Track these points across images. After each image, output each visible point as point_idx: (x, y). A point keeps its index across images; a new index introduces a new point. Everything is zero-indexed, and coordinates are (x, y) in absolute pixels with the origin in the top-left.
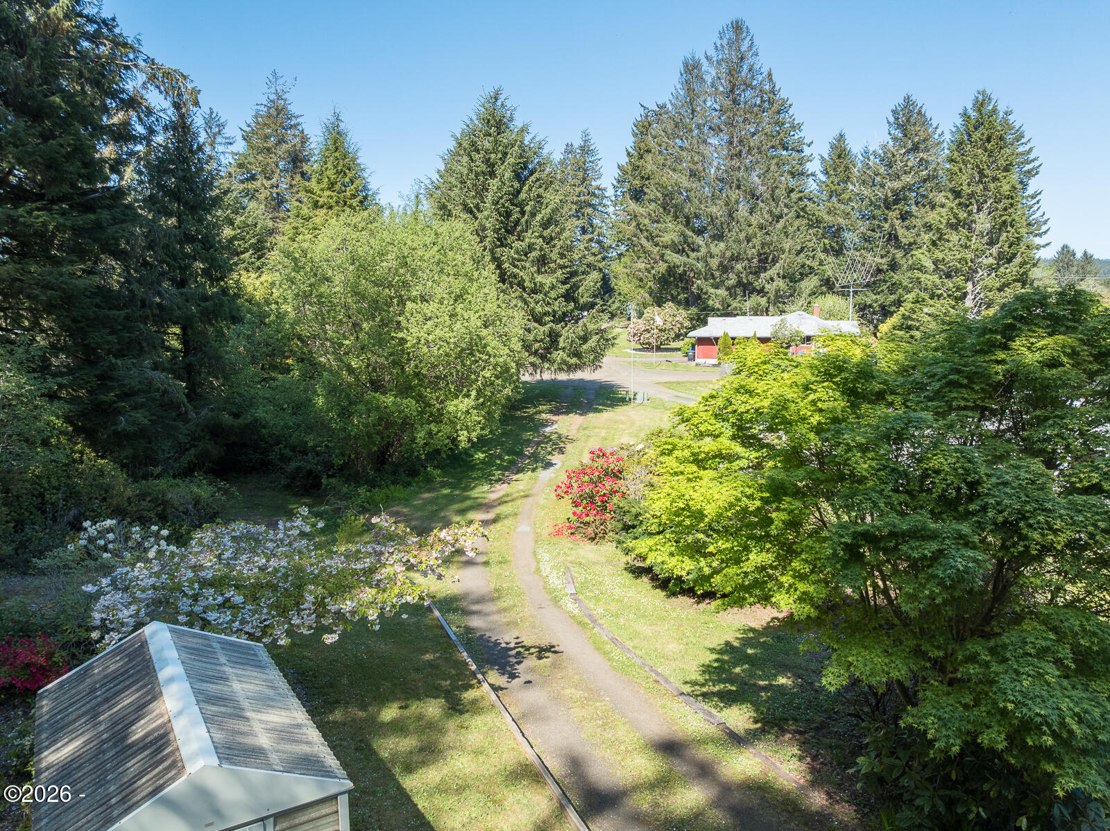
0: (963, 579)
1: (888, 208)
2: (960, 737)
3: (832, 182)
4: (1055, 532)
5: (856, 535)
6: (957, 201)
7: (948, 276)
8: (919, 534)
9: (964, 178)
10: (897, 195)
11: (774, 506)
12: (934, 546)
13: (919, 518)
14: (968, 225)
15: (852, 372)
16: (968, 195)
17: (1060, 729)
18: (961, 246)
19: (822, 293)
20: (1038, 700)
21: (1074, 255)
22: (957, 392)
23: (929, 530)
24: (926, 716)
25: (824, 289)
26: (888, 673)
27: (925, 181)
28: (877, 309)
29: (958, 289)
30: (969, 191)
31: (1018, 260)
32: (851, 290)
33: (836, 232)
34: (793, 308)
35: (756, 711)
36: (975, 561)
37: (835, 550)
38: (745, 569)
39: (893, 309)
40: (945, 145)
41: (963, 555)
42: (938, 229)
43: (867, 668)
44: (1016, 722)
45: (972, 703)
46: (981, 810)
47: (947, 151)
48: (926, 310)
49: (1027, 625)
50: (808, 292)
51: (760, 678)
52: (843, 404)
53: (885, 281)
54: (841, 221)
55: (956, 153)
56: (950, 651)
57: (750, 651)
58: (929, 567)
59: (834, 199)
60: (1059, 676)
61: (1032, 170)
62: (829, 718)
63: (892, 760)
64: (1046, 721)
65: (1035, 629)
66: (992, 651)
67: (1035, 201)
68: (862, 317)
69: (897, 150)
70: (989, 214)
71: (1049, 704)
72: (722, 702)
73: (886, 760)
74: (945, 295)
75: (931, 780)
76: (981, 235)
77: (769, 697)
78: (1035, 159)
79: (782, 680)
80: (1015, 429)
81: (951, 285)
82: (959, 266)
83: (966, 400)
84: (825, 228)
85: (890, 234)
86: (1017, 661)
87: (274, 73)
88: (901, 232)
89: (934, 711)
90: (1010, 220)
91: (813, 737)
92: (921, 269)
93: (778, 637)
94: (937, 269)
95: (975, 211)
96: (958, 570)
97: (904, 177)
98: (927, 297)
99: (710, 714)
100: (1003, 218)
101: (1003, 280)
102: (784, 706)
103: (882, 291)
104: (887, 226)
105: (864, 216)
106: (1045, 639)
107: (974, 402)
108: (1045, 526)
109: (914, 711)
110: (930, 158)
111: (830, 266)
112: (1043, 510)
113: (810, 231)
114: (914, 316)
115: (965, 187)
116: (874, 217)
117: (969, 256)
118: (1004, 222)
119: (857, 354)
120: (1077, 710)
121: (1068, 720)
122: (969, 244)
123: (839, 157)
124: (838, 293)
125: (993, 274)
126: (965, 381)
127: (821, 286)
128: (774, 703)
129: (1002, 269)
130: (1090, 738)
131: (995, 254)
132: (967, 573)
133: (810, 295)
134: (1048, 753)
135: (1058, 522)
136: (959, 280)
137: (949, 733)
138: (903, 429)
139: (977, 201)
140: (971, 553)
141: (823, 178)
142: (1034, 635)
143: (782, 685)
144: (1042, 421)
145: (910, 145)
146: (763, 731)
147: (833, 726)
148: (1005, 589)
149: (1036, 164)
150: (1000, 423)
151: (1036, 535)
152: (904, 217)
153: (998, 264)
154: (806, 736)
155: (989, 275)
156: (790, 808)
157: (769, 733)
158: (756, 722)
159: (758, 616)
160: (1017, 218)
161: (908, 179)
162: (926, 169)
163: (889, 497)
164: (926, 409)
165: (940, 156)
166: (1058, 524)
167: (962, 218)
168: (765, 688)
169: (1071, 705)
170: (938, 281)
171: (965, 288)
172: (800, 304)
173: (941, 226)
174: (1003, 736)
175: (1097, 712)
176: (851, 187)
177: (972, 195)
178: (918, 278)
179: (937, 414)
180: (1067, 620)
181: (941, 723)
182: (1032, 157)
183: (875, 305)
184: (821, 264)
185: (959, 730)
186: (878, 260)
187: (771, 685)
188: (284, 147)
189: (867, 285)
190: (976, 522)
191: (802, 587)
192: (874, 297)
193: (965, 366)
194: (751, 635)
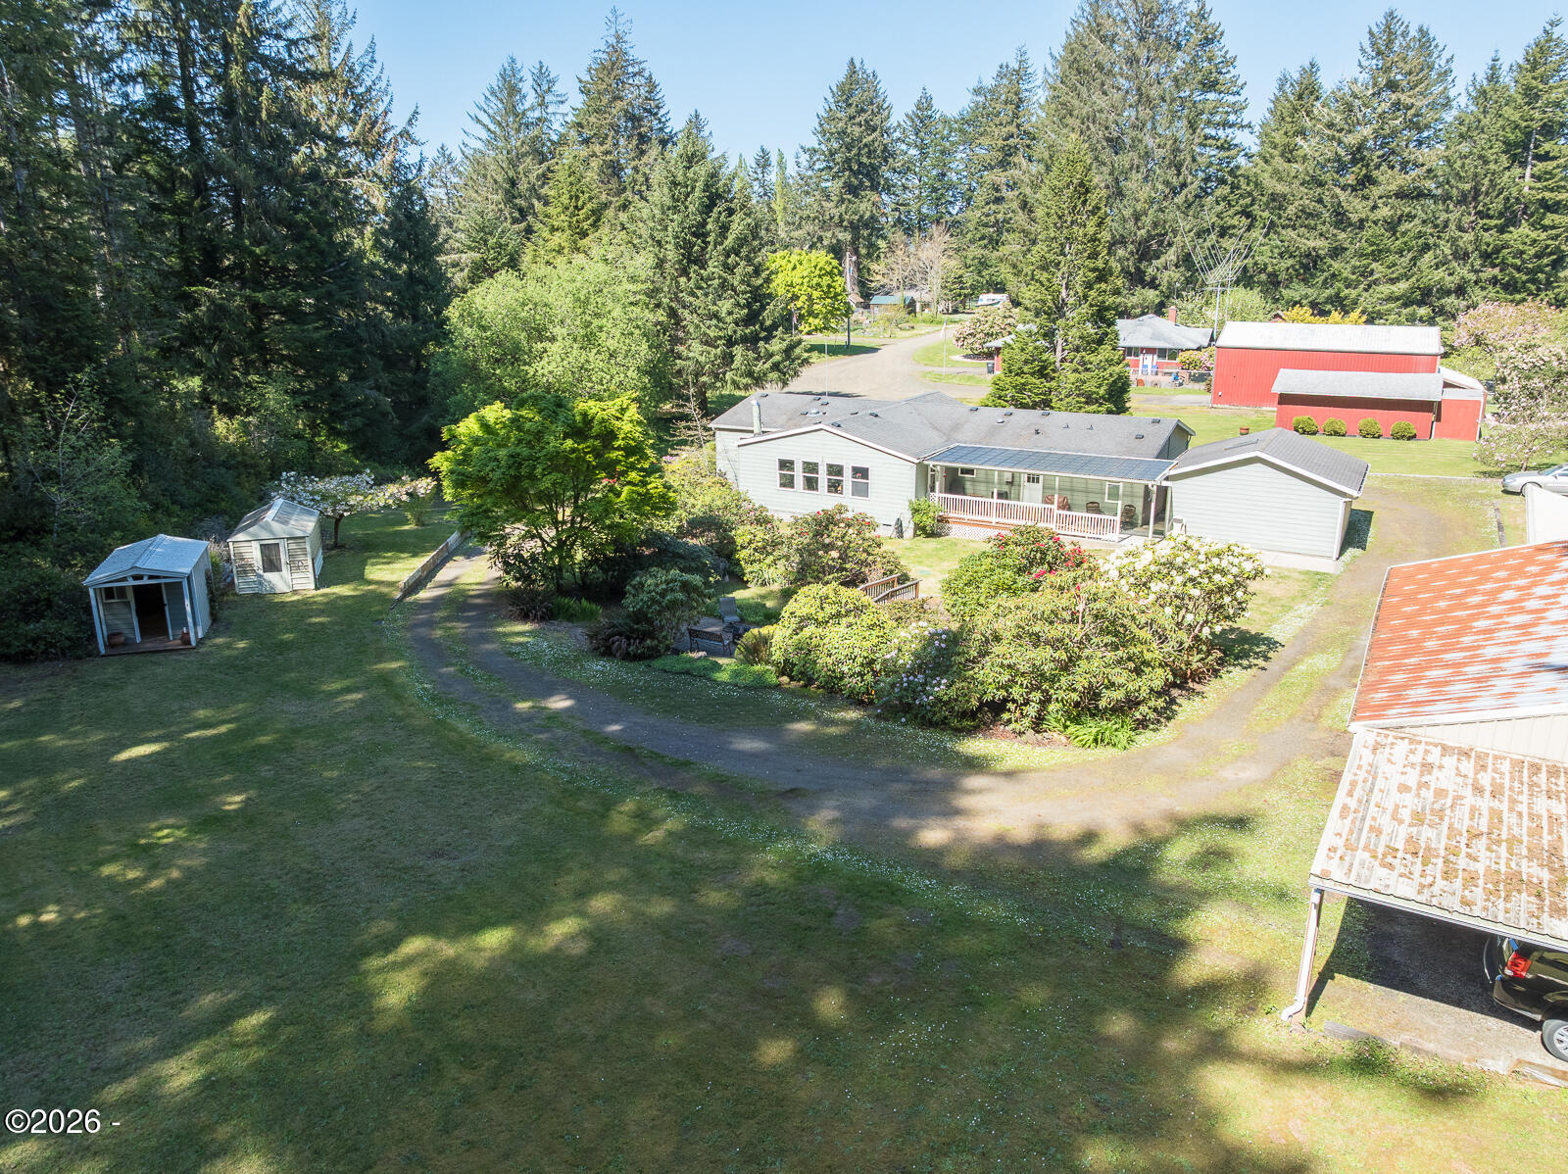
87: (614, 11)
161: (1365, 132)
176: (1300, 142)
188: (619, 104)
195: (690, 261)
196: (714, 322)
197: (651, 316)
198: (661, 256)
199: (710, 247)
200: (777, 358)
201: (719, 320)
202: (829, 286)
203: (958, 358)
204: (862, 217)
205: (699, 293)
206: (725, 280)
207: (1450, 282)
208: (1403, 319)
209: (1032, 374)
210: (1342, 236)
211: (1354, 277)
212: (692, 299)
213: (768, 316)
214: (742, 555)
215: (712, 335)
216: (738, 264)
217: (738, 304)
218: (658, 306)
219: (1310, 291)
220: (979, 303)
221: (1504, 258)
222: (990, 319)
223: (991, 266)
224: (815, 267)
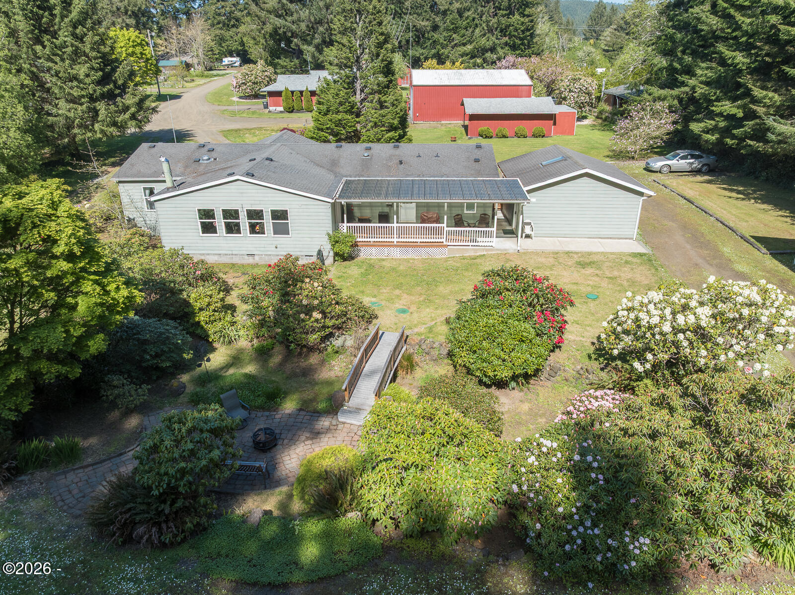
195: (41, 31)
196: (75, 83)
197: (15, 79)
198: (12, 25)
199: (57, 20)
200: (133, 110)
201: (80, 81)
202: (141, 53)
203: (235, 99)
204: (140, 8)
205: (57, 59)
206: (77, 48)
207: (489, 44)
208: (471, 65)
209: (346, 112)
210: (437, 19)
211: (445, 42)
212: (50, 64)
213: (119, 75)
214: (202, 317)
215: (75, 94)
216: (86, 35)
217: (92, 68)
218: (19, 71)
219: (424, 51)
220: (224, 63)
221: (511, 32)
222: (254, 72)
223: (227, 41)
224: (129, 40)
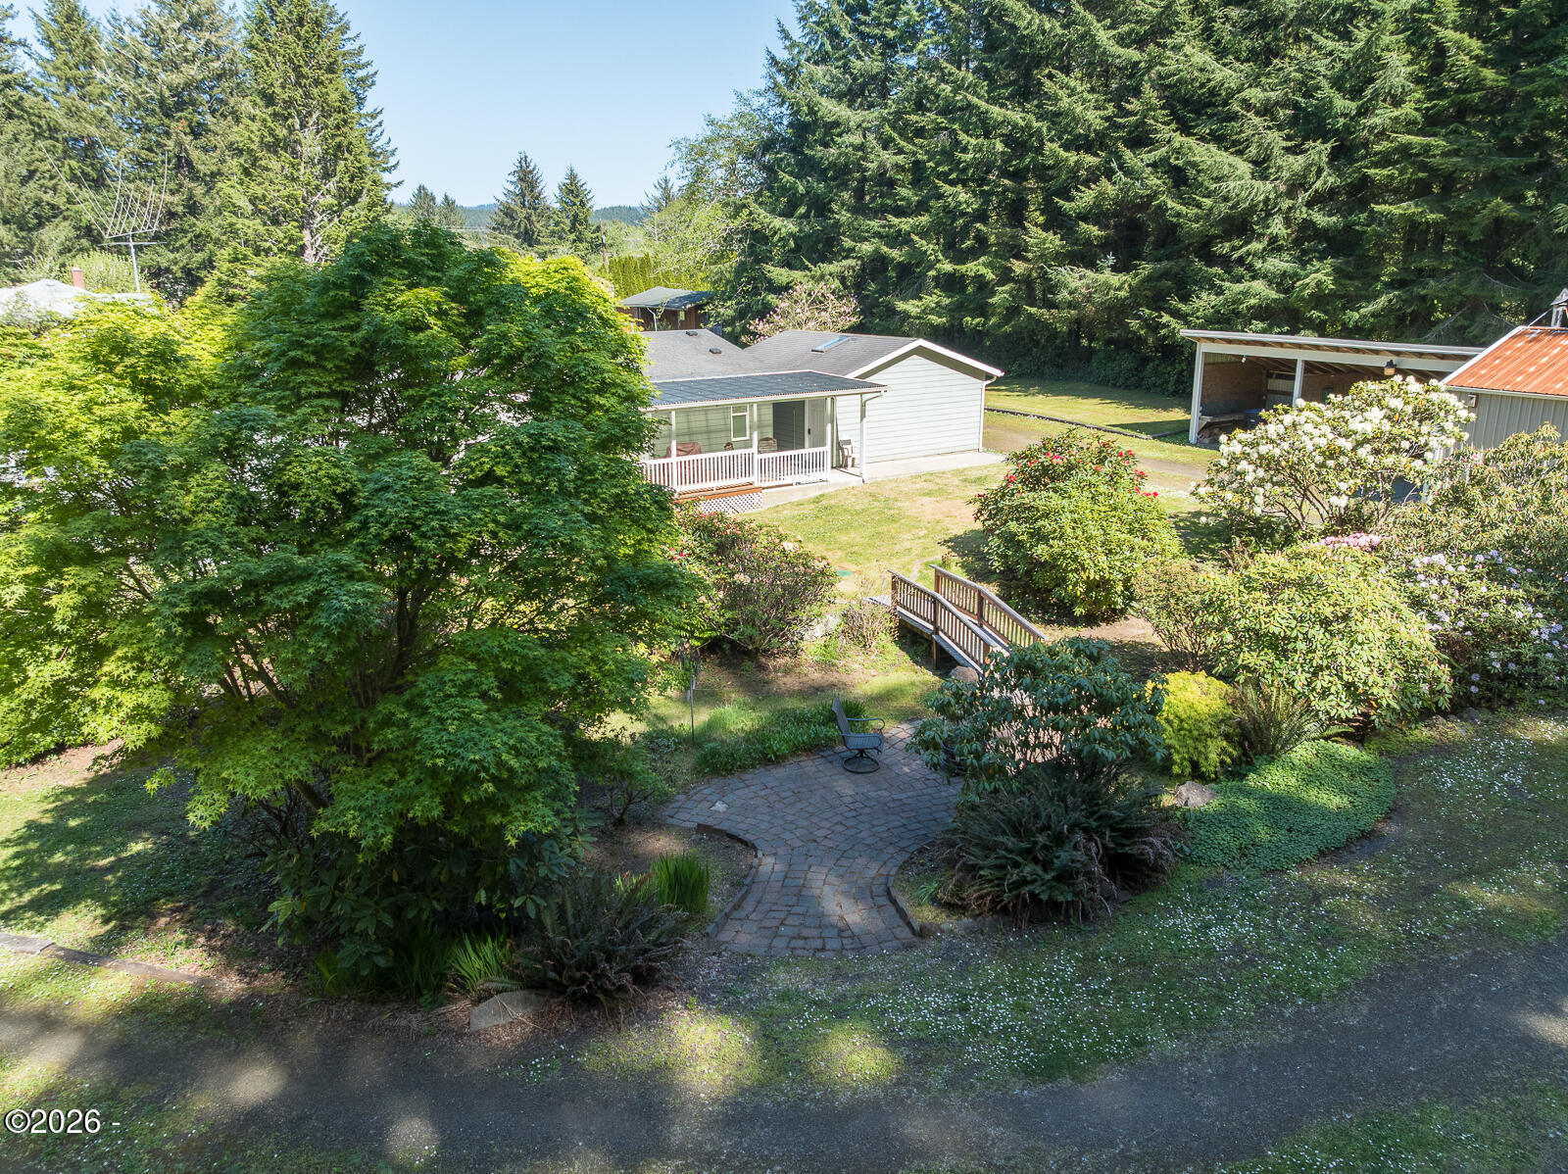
0: (355, 622)
1: (167, 116)
2: (390, 824)
3: (66, 63)
4: (454, 537)
5: (196, 598)
6: (270, 110)
7: (275, 222)
8: (286, 577)
9: (275, 76)
10: (178, 95)
11: (51, 584)
12: (309, 588)
13: (281, 555)
14: (291, 146)
15: (142, 356)
16: (285, 102)
17: (498, 770)
18: (286, 177)
19: (82, 250)
20: (470, 744)
21: (433, 199)
22: (304, 373)
23: (299, 568)
24: (343, 813)
25: (85, 242)
26: (281, 776)
27: (219, 77)
28: (179, 274)
29: (292, 241)
30: (285, 96)
31: (364, 200)
32: (131, 244)
33: (90, 149)
34: (34, 274)
35: (105, 905)
36: (367, 595)
37: (169, 628)
38: (24, 696)
39: (203, 273)
40: (240, 25)
41: (349, 591)
42: (250, 151)
43: (251, 778)
44: (449, 779)
45: (397, 777)
46: (435, 903)
47: (244, 33)
48: (251, 273)
49: (444, 661)
50: (56, 247)
51: (99, 855)
52: (136, 406)
53: (185, 232)
54: (92, 130)
55: (257, 37)
56: (358, 722)
57: (73, 823)
58: (307, 617)
59: (74, 92)
60: (488, 711)
61: (367, 77)
62: (222, 872)
63: (317, 889)
64: (483, 767)
65: (452, 664)
66: (410, 705)
67: (375, 122)
68: (158, 286)
69: (167, 23)
70: (318, 132)
71: (482, 745)
72: (41, 914)
73: (306, 894)
74: (275, 249)
75: (369, 893)
76: (311, 162)
77: (121, 879)
78: (368, 64)
79: (136, 847)
80: (390, 421)
81: (282, 235)
82: (288, 206)
83: (319, 385)
84: (65, 140)
85: (179, 158)
86: (439, 707)
88: (195, 155)
89: (352, 803)
90: (345, 143)
91: (202, 908)
92: (236, 211)
93: (116, 788)
94: (257, 212)
95: (297, 127)
96: (346, 611)
97: (184, 67)
98: (249, 252)
99: (24, 940)
100: (338, 139)
101: (350, 228)
102: (148, 882)
103: (182, 246)
104: (171, 144)
105: (130, 125)
106: (465, 672)
107: (330, 387)
108: (441, 533)
109: (328, 812)
110: (220, 43)
111: (88, 206)
112: (436, 514)
113: (40, 143)
114: (236, 282)
115: (278, 90)
116: (148, 129)
117: (300, 192)
118: (339, 146)
119: (146, 330)
120: (511, 742)
121: (505, 757)
122: (296, 174)
123: (69, 19)
124: (109, 250)
125: (336, 220)
126: (312, 359)
127: (78, 237)
128: (131, 883)
129: (346, 212)
130: (531, 769)
131: (334, 191)
132: (358, 613)
133: (61, 253)
134: (490, 802)
135: (455, 524)
136: (290, 227)
137: (376, 822)
138: (234, 433)
139: (299, 113)
140: (358, 586)
141: (46, 53)
142: (454, 670)
143: (138, 854)
144: (416, 402)
145: (186, 18)
146: (123, 929)
147: (229, 881)
148: (413, 625)
149: (370, 70)
150: (372, 416)
151: (431, 545)
152: (198, 130)
153: (339, 204)
154: (192, 909)
155: (330, 221)
156: (189, 1017)
157: (132, 928)
158: (106, 921)
159: (74, 770)
160: (354, 141)
161: (192, 71)
162: (218, 58)
163: (235, 533)
164: (266, 401)
165: (236, 38)
166: (455, 528)
167: (281, 136)
168: (110, 869)
169: (505, 739)
170: (262, 229)
171: (301, 239)
172: (47, 267)
173: (253, 146)
174: (437, 800)
175: (532, 738)
176: (99, 75)
177: (289, 103)
178: (231, 225)
179: (280, 408)
180: (484, 643)
181: (364, 814)
182: (364, 59)
183: (174, 268)
184: (70, 200)
185: (388, 815)
186: (169, 198)
187: (120, 860)
189: (157, 237)
190: (358, 545)
191: (129, 700)
192: (171, 256)
193: (308, 337)
194: (70, 798)
